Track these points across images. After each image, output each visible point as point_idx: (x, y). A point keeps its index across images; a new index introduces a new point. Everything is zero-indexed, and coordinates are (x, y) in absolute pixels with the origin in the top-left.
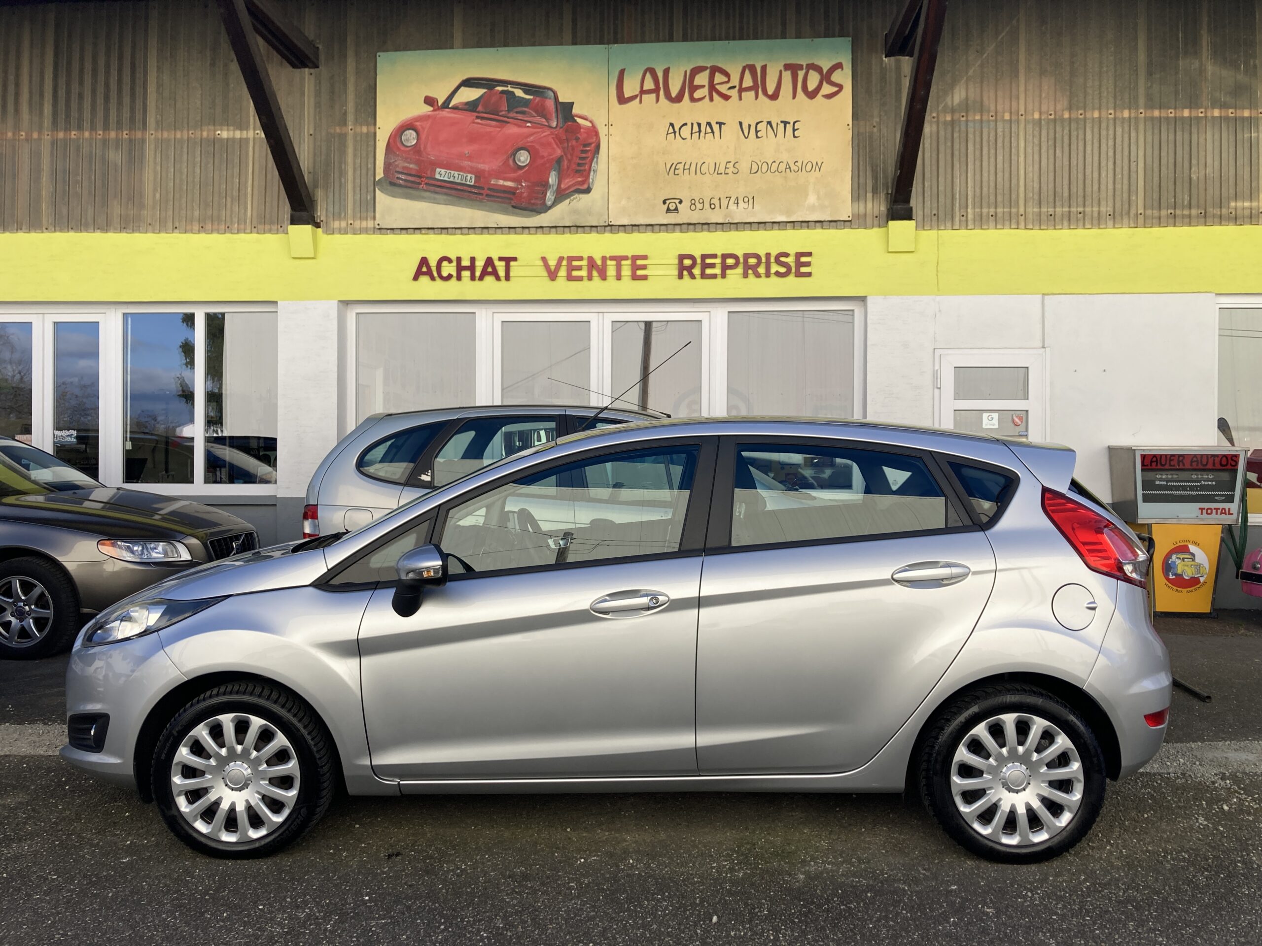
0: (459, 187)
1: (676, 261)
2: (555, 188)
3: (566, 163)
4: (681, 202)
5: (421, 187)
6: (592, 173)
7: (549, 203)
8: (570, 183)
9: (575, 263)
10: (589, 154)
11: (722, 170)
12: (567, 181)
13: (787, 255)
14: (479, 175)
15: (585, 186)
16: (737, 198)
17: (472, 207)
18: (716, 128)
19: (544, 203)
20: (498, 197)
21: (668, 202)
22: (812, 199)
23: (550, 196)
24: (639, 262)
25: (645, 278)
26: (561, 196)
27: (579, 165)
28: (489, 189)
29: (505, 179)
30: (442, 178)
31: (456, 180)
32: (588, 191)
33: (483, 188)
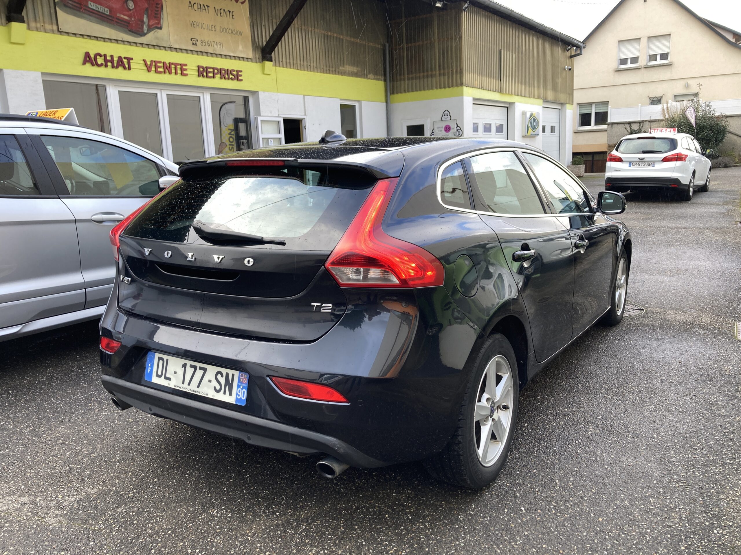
0: (102, 15)
1: (197, 68)
2: (147, 24)
3: (150, 11)
4: (197, 41)
5: (81, 10)
6: (161, 19)
7: (145, 32)
8: (153, 23)
9: (158, 64)
10: (159, 9)
11: (210, 29)
12: (152, 21)
13: (234, 71)
14: (111, 9)
15: (159, 26)
16: (217, 43)
17: (110, 27)
18: (206, 7)
19: (143, 31)
20: (121, 24)
21: (193, 40)
22: (240, 48)
23: (145, 28)
24: (184, 67)
25: (186, 75)
26: (150, 29)
27: (156, 14)
28: (117, 19)
29: (124, 15)
30: (92, 7)
31: (99, 10)
32: (160, 28)
33: (114, 18)
